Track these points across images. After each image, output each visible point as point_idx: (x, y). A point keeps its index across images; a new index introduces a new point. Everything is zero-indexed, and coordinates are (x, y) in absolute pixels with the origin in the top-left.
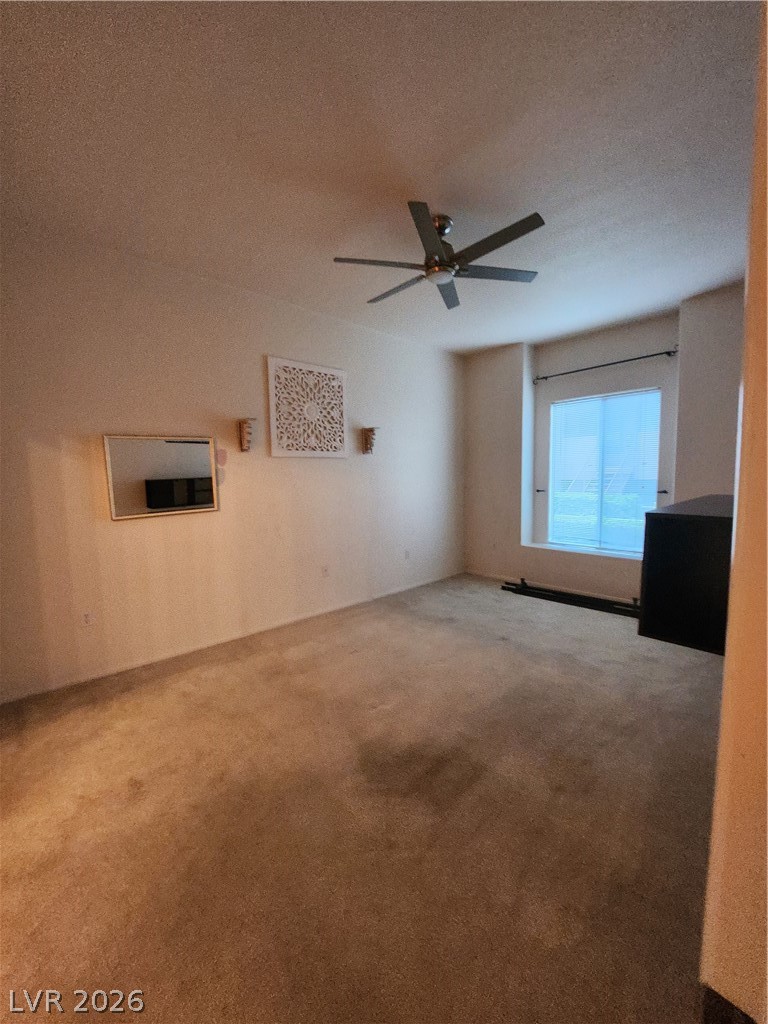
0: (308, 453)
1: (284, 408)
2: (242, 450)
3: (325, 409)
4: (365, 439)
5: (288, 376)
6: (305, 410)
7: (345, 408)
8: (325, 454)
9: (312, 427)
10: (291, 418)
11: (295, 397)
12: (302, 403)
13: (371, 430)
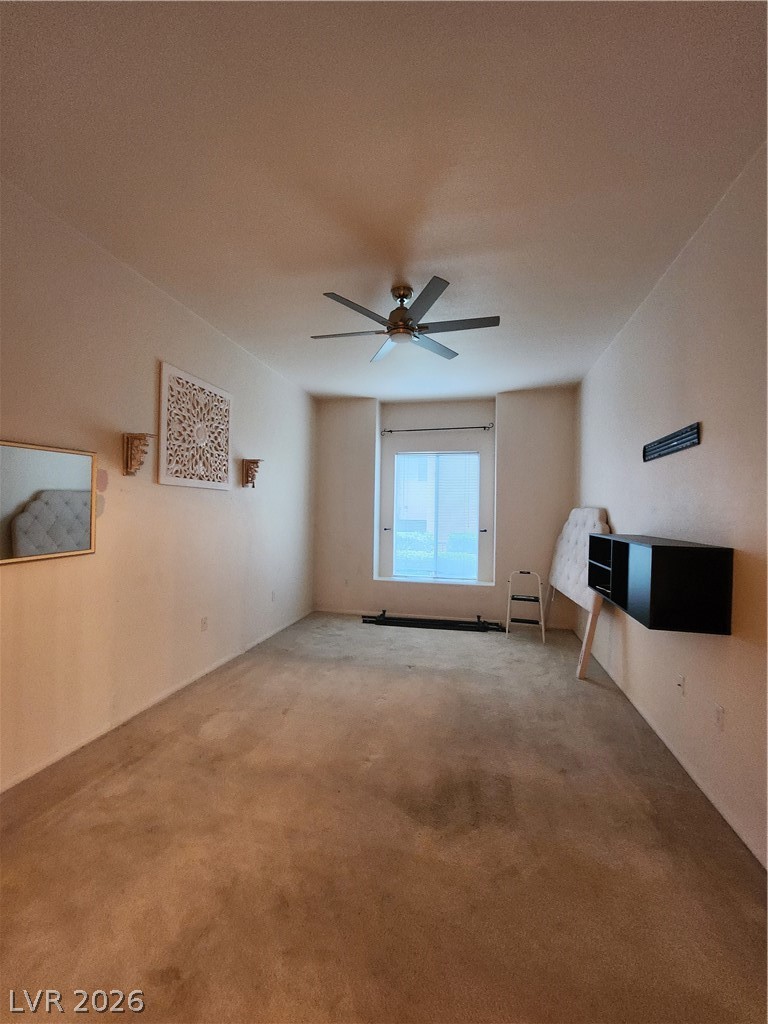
0: (195, 482)
1: (176, 427)
2: (128, 473)
3: (213, 433)
4: (247, 471)
5: (182, 390)
6: (195, 431)
7: (231, 435)
8: (210, 484)
9: (200, 451)
10: (181, 438)
11: (187, 415)
12: (191, 423)
13: (255, 462)
